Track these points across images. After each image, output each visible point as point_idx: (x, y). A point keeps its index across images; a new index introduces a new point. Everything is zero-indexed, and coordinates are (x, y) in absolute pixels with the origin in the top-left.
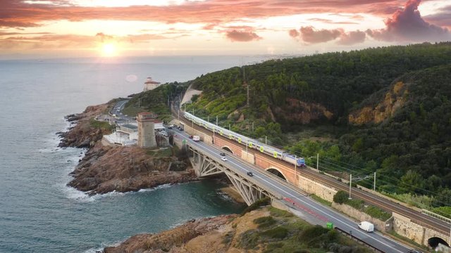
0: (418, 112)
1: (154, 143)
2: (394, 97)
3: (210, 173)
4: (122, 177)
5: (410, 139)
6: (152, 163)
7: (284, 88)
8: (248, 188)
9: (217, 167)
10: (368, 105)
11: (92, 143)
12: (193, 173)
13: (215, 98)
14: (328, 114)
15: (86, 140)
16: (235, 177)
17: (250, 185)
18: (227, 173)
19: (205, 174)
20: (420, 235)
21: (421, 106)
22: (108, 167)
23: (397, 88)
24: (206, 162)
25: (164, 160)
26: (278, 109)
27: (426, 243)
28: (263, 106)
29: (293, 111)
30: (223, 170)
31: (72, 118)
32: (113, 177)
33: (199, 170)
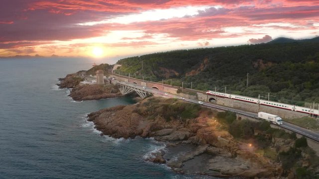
0: (213, 69)
1: (104, 83)
2: (204, 65)
3: (129, 92)
4: (92, 95)
5: (209, 78)
6: (103, 90)
7: (158, 63)
8: (144, 94)
9: (132, 89)
10: (194, 69)
11: (74, 86)
12: (120, 94)
13: (128, 67)
14: (177, 74)
15: (71, 86)
16: (139, 91)
17: (145, 93)
18: (136, 90)
19: (126, 93)
20: (206, 98)
21: (214, 66)
22: (85, 91)
23: (205, 61)
24: (127, 89)
25: (108, 89)
26: (155, 72)
27: (208, 101)
28: (149, 69)
29: (162, 73)
30: (134, 89)
31: (60, 79)
32: (87, 95)
33: (123, 92)
